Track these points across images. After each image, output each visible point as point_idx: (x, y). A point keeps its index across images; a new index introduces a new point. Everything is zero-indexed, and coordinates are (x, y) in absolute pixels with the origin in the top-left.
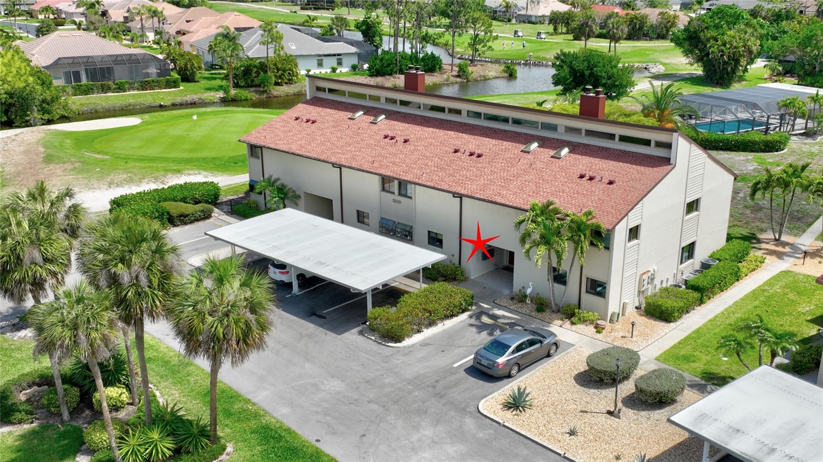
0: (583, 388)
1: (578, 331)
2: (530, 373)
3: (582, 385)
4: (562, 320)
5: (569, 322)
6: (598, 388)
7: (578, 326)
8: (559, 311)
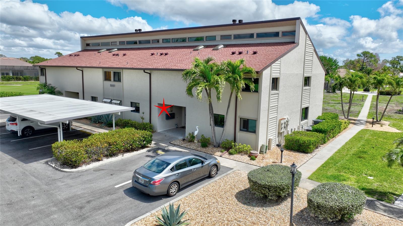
0: (246, 206)
1: (235, 159)
2: (191, 192)
3: (244, 204)
4: (222, 152)
5: (227, 153)
6: (262, 206)
7: (235, 155)
8: (219, 146)
